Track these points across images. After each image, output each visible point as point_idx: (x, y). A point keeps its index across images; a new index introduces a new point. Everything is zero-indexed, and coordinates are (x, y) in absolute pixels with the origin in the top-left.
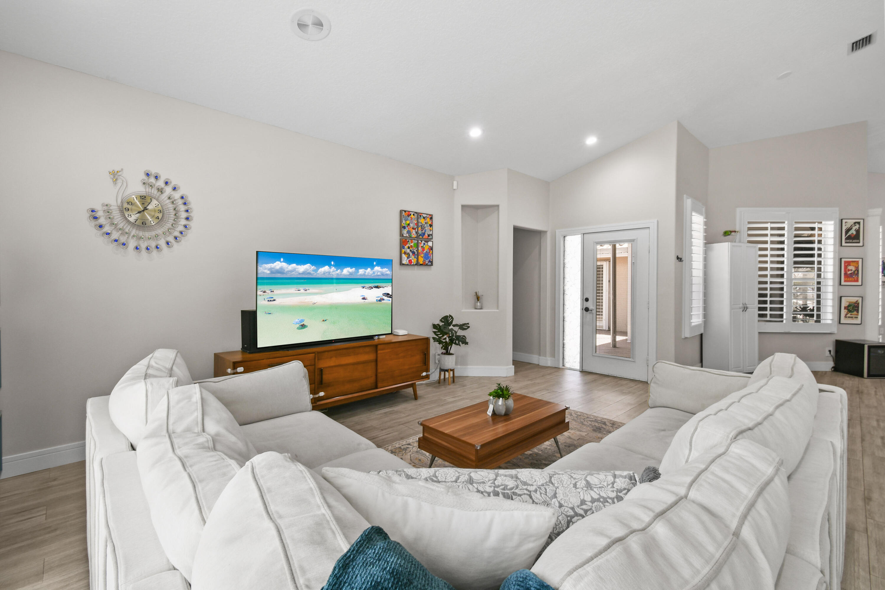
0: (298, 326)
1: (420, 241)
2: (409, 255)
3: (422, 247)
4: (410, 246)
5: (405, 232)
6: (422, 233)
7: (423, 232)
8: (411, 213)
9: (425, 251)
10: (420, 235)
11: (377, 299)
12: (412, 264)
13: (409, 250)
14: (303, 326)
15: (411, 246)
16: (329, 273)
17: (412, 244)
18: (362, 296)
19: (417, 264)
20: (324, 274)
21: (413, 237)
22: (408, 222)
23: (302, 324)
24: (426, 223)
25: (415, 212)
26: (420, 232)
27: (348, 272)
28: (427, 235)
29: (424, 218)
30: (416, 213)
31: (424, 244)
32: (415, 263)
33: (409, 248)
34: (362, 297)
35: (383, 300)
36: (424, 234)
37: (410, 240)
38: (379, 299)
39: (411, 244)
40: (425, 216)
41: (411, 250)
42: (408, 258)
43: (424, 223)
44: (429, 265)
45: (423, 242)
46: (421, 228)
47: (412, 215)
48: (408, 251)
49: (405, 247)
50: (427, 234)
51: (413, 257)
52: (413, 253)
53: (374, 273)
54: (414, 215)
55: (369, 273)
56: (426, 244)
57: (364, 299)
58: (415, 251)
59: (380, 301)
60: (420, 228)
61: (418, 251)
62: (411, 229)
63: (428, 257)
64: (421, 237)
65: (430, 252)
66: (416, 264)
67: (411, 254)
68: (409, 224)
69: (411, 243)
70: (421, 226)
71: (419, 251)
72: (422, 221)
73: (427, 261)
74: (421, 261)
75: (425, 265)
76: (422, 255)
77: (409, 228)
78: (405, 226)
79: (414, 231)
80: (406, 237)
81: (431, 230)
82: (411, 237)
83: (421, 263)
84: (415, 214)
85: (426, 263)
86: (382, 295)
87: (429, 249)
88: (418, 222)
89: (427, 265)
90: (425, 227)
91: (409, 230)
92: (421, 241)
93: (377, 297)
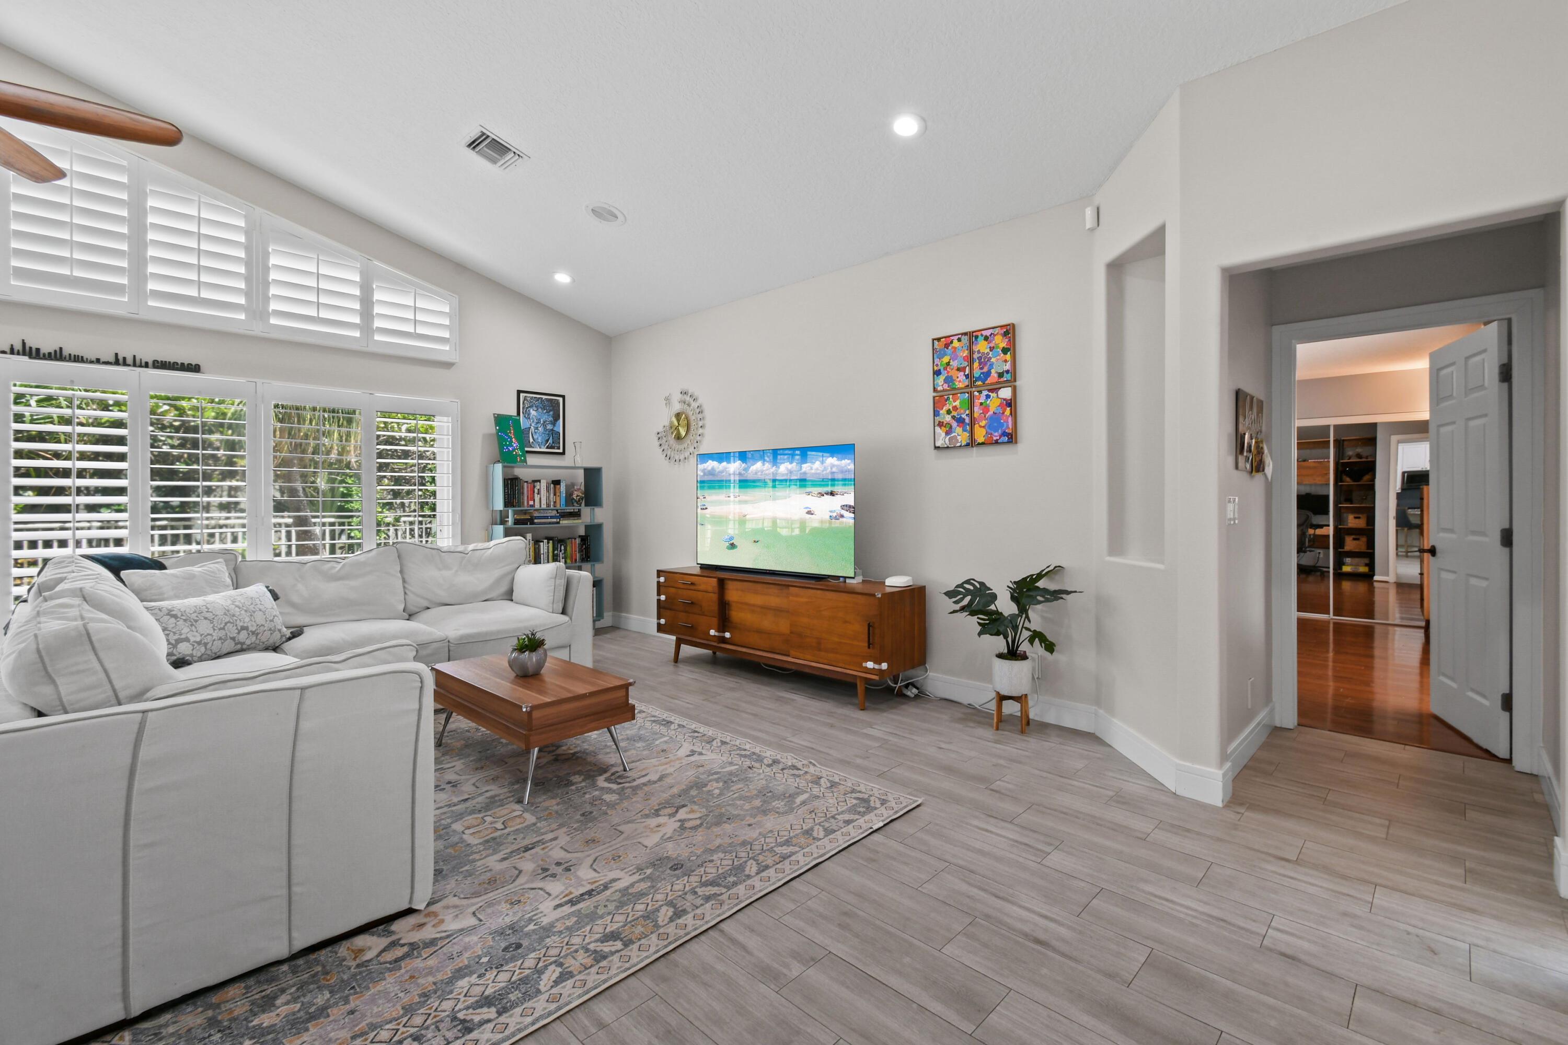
0: (727, 544)
1: (976, 393)
2: (951, 427)
3: (981, 404)
4: (951, 408)
5: (940, 380)
6: (981, 373)
7: (985, 370)
8: (952, 338)
9: (991, 413)
10: (978, 379)
11: (831, 514)
12: (958, 444)
13: (950, 416)
14: (733, 546)
15: (955, 408)
16: (762, 471)
17: (957, 403)
18: (806, 508)
19: (972, 443)
20: (756, 473)
21: (959, 389)
22: (946, 359)
23: (732, 542)
24: (992, 349)
25: (962, 334)
26: (977, 373)
27: (787, 469)
28: (996, 375)
29: (986, 338)
30: (965, 334)
31: (988, 397)
32: (964, 443)
33: (949, 412)
34: (807, 510)
35: (842, 516)
36: (988, 374)
37: (951, 396)
38: (834, 514)
39: (954, 404)
40: (987, 333)
41: (953, 417)
42: (947, 433)
43: (988, 350)
44: (1003, 443)
45: (985, 393)
46: (980, 363)
47: (955, 342)
48: (948, 418)
49: (941, 412)
50: (997, 372)
51: (959, 430)
52: (960, 421)
53: (825, 469)
54: (959, 340)
55: (817, 469)
56: (993, 395)
57: (809, 513)
58: (963, 416)
59: (836, 518)
60: (976, 365)
61: (971, 415)
62: (954, 373)
63: (1001, 425)
64: (980, 383)
65: (1003, 413)
66: (968, 445)
67: (954, 424)
68: (948, 364)
69: (955, 401)
70: (980, 358)
71: (976, 415)
72: (982, 346)
73: (996, 434)
74: (980, 435)
75: (991, 444)
76: (983, 423)
77: (948, 372)
78: (940, 370)
79: (963, 373)
80: (944, 390)
81: (1006, 361)
82: (955, 389)
83: (981, 439)
84: (963, 337)
85: (995, 438)
86: (840, 508)
87: (1001, 405)
88: (971, 352)
89: (997, 442)
90: (990, 358)
91: (950, 374)
92: (980, 392)
93: (831, 512)
